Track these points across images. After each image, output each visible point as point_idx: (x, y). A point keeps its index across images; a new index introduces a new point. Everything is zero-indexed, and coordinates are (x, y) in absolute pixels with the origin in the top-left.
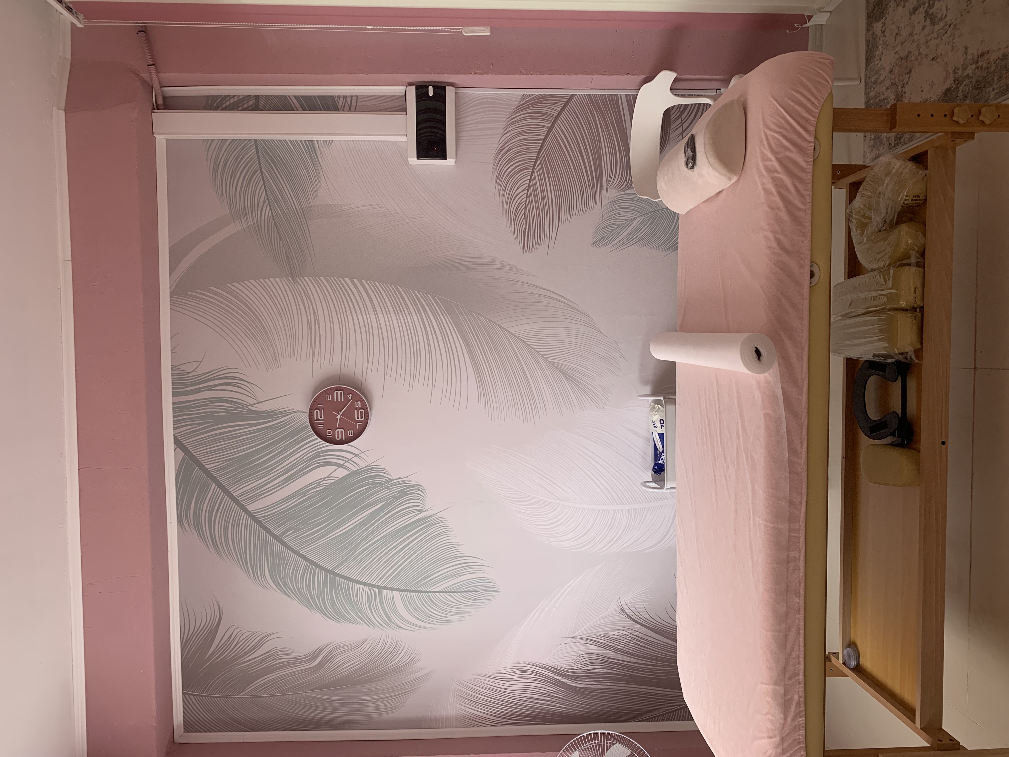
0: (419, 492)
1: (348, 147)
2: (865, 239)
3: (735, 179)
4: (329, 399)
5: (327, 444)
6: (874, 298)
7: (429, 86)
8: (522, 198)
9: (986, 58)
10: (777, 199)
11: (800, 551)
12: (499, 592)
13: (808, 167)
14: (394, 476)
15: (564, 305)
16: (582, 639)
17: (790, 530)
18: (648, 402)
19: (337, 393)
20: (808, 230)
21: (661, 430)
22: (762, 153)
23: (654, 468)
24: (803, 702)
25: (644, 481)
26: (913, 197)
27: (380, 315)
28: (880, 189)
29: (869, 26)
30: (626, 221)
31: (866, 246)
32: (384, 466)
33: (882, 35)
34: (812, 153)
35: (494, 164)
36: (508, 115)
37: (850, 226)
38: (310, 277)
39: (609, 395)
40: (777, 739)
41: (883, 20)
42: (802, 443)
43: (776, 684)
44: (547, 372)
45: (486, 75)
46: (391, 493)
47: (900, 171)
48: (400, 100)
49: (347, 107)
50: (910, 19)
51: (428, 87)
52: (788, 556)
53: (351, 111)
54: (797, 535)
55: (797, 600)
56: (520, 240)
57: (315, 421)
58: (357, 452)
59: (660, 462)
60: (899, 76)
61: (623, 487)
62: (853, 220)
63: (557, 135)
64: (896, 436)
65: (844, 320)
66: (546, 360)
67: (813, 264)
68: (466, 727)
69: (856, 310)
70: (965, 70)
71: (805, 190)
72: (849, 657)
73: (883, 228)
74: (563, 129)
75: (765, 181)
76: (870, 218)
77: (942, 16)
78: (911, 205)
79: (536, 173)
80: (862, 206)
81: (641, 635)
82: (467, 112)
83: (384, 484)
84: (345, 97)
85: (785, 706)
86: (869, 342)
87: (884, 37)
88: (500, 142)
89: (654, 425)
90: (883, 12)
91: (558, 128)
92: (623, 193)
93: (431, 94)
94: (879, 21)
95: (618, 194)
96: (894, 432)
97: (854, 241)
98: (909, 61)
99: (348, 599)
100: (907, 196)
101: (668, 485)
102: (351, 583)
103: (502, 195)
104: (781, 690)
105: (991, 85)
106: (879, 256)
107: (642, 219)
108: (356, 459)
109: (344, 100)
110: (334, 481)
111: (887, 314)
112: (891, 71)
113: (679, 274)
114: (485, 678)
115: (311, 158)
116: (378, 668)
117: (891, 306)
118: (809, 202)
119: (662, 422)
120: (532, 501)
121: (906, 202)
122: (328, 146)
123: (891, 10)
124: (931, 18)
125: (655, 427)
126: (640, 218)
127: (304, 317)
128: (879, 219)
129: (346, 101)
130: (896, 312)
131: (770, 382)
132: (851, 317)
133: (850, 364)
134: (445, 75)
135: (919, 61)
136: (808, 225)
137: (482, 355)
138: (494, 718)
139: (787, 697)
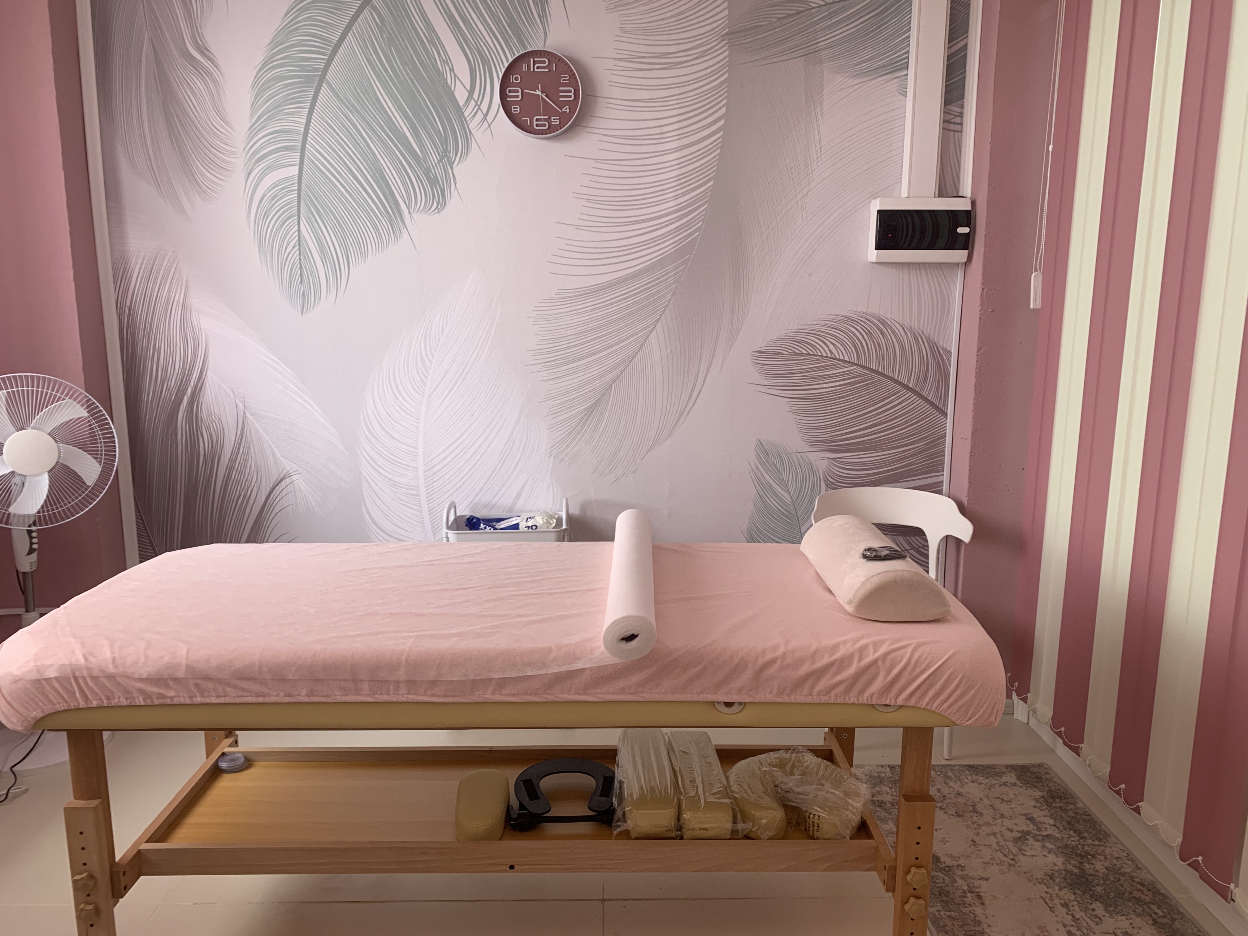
0: (435, 205)
1: (896, 117)
2: (767, 769)
3: (850, 608)
4: (563, 80)
5: (501, 76)
6: (693, 781)
7: (970, 228)
8: (822, 351)
9: (976, 903)
10: (825, 660)
11: (369, 695)
12: (302, 312)
13: (865, 698)
14: (457, 169)
15: (684, 404)
16: (243, 424)
17: (397, 682)
18: (559, 511)
19: (570, 91)
20: (785, 699)
21: (524, 527)
22: (884, 641)
23: (474, 517)
24: (165, 703)
25: (457, 506)
26: (818, 824)
27: (675, 156)
28: (828, 785)
29: (1011, 768)
30: (786, 482)
31: (756, 769)
32: (471, 155)
33: (1001, 783)
34: (882, 703)
35: (866, 314)
36: (927, 331)
37: (780, 751)
38: (727, 59)
39: (568, 462)
40: (111, 670)
41: (1018, 783)
42: (513, 695)
43: (188, 667)
44: (598, 382)
45: (979, 303)
46: (434, 165)
47: (850, 808)
48: (954, 190)
49: (949, 117)
50: (1020, 814)
51: (968, 225)
52: (362, 681)
53: (943, 122)
54: (391, 692)
55: (304, 693)
56: (768, 348)
57: (532, 60)
58: (490, 118)
59: (482, 525)
60: (953, 803)
61: (448, 479)
62: (788, 755)
63: (897, 395)
64: (520, 810)
65: (665, 745)
66: (614, 381)
67: (743, 706)
68: (113, 264)
69: (677, 760)
70: (962, 878)
71: (836, 695)
72: (233, 760)
73: (780, 790)
74: (905, 403)
75: (849, 645)
76: (792, 773)
77: (1024, 850)
78: (808, 822)
79: (852, 368)
80: (806, 764)
81: (251, 501)
82: (933, 280)
83: (446, 156)
84: (961, 115)
85: (158, 680)
86: (638, 777)
87: (999, 785)
88: (893, 322)
89: (530, 518)
90: (1028, 783)
91: (907, 396)
92: (822, 478)
93: (961, 230)
94: (1017, 778)
95: (821, 472)
96: (525, 809)
97: (763, 756)
98: (971, 814)
99: (285, 101)
100: (819, 816)
101: (452, 535)
102: (308, 105)
103: (827, 324)
104: (181, 674)
105: (944, 908)
106: (746, 787)
107: (789, 502)
108: (480, 116)
109: (958, 114)
110: (450, 84)
111: (674, 797)
112: (958, 794)
113: (725, 544)
114: (183, 292)
115: (884, 66)
116: (190, 142)
117: (684, 802)
118: (820, 700)
119: (534, 527)
120: (426, 359)
121: (812, 816)
122: (899, 90)
123: (1030, 792)
124: (1022, 838)
125: (527, 519)
126: (790, 500)
127: (673, 49)
128: (791, 784)
129: (956, 116)
130: (676, 807)
131: (591, 654)
132: (668, 753)
133: (610, 754)
134: (983, 250)
135: (972, 825)
136: (793, 699)
137: (621, 295)
138: (128, 304)
139: (171, 683)
